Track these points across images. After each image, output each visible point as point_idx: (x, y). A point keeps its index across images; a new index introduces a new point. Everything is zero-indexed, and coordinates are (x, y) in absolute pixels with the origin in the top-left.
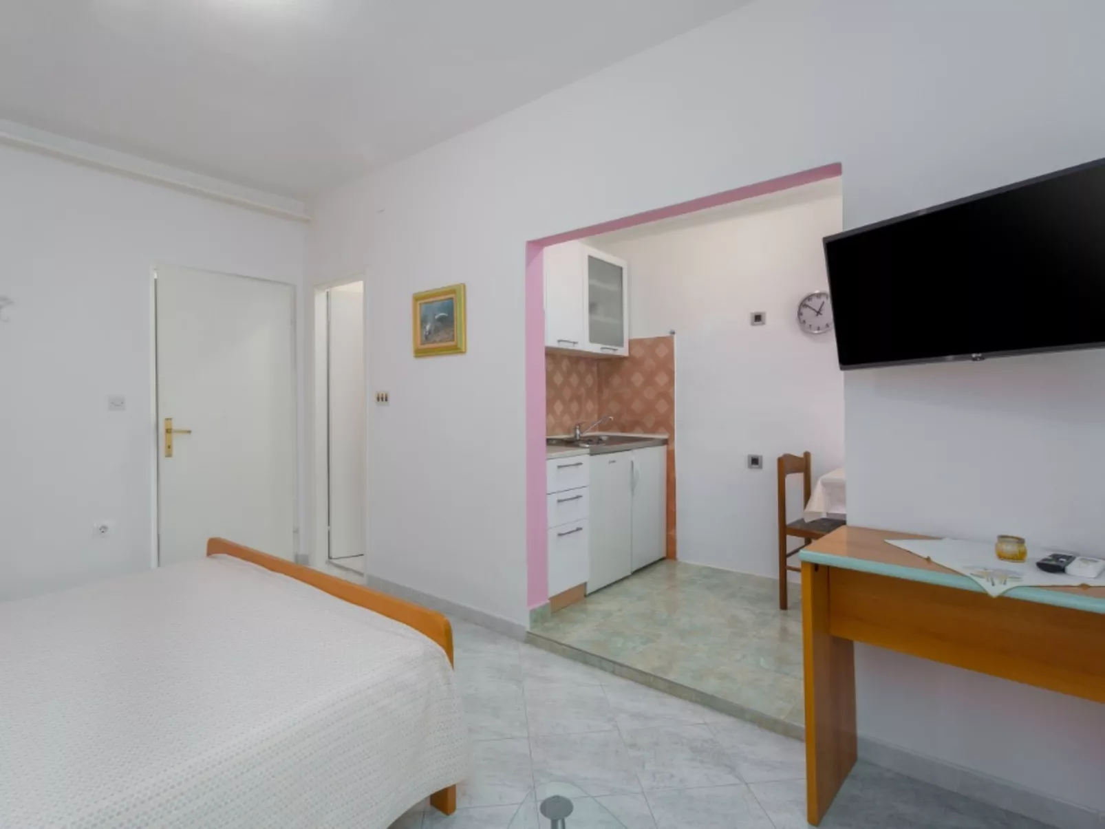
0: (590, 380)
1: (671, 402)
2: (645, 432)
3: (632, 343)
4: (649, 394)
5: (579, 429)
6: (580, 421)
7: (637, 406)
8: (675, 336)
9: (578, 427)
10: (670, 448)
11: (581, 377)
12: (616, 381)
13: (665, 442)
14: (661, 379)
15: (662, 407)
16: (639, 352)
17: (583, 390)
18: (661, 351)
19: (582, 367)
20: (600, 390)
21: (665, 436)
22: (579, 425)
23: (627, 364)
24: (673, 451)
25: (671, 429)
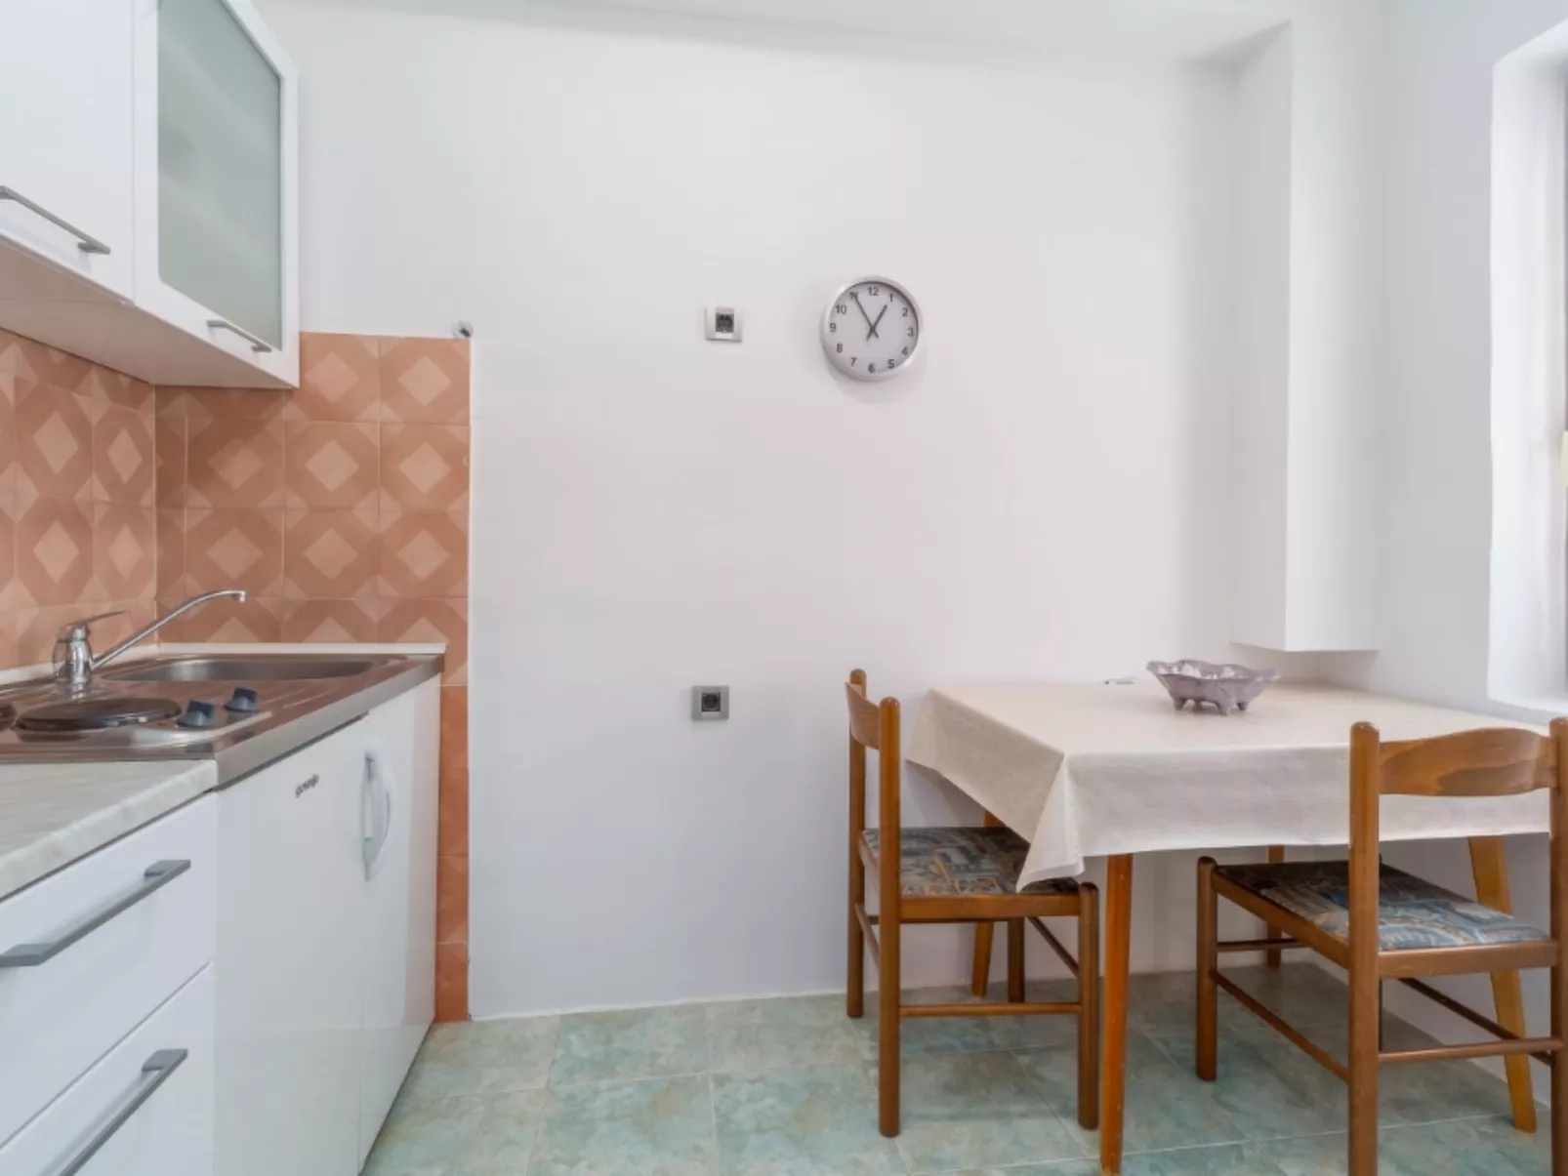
0: (125, 454)
1: (456, 543)
2: (359, 637)
3: (311, 347)
4: (377, 514)
5: (85, 640)
6: (85, 609)
7: (329, 552)
8: (473, 341)
9: (80, 633)
10: (453, 681)
11: (89, 440)
12: (240, 467)
13: (438, 665)
14: (423, 471)
15: (423, 557)
16: (335, 379)
17: (95, 490)
18: (425, 383)
19: (94, 402)
20: (168, 497)
21: (439, 648)
22: (84, 624)
23: (289, 411)
24: (463, 690)
25: (454, 626)
